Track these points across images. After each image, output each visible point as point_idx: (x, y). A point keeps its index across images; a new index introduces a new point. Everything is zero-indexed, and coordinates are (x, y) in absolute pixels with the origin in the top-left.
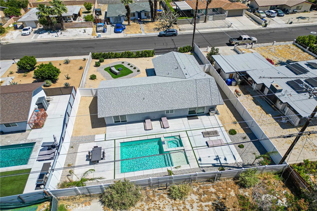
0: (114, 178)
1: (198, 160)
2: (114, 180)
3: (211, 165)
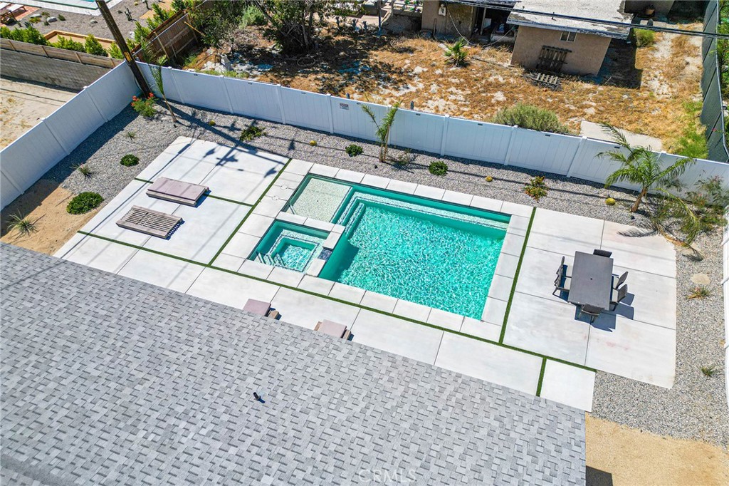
0: (535, 209)
1: (275, 175)
2: (535, 205)
3: (260, 153)
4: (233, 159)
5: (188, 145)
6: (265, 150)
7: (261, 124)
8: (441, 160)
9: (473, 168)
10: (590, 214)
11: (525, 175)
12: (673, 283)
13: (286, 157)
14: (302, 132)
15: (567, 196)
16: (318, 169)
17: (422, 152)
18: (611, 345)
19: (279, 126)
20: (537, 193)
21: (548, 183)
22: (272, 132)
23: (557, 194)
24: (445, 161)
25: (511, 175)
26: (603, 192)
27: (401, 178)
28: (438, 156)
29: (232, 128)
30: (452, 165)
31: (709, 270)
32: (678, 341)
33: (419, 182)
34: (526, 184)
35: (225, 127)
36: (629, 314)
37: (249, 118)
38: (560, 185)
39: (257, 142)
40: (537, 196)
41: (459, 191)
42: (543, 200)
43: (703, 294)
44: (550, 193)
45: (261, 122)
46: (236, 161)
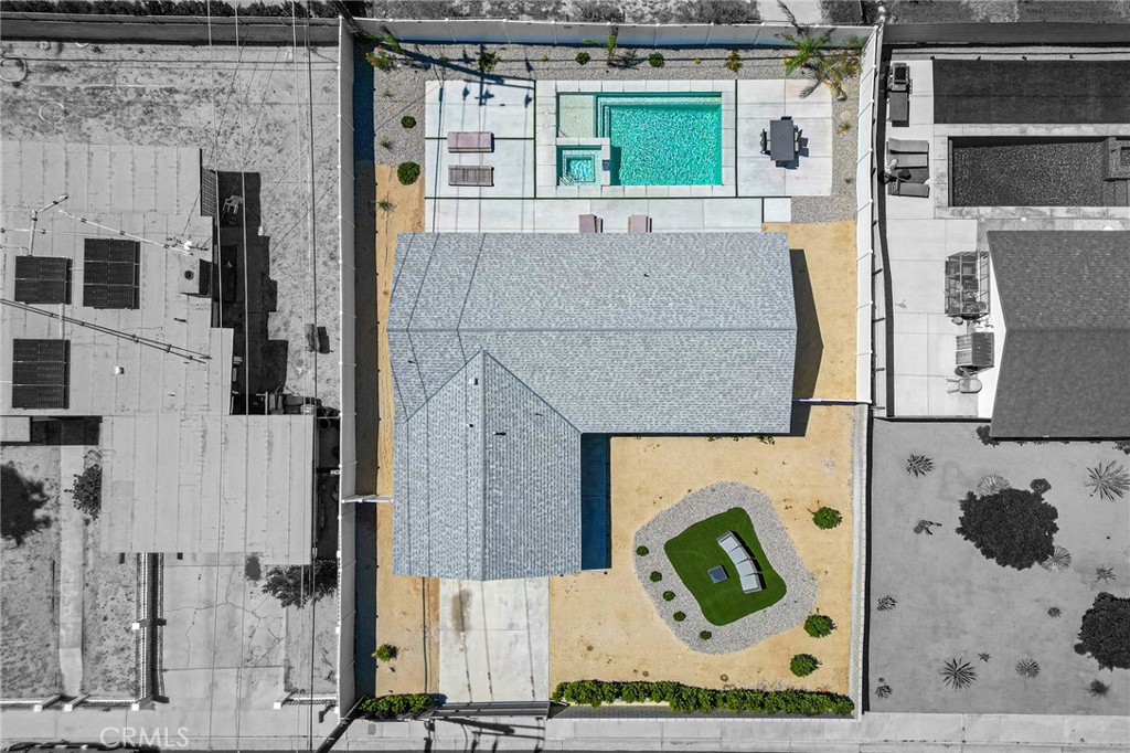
0: (737, 81)
2: (737, 78)
3: (507, 82)
4: (489, 96)
5: (441, 90)
6: (509, 78)
7: (490, 49)
8: (657, 50)
9: (683, 53)
10: (774, 76)
11: (723, 51)
12: (830, 122)
13: (530, 80)
14: (529, 48)
15: (757, 62)
16: (564, 85)
17: (639, 47)
18: (798, 178)
19: (505, 46)
20: (735, 65)
21: (742, 54)
22: (503, 55)
23: (750, 63)
24: (659, 51)
25: (712, 53)
26: (782, 53)
27: (631, 78)
28: (653, 47)
29: (466, 60)
30: (666, 54)
31: (850, 107)
32: (834, 164)
33: (647, 78)
34: (726, 59)
35: (459, 60)
36: (806, 154)
37: (475, 43)
38: (751, 54)
39: (498, 69)
40: (736, 68)
41: (679, 78)
42: (741, 71)
43: (847, 127)
44: (744, 63)
45: (487, 46)
46: (492, 96)
